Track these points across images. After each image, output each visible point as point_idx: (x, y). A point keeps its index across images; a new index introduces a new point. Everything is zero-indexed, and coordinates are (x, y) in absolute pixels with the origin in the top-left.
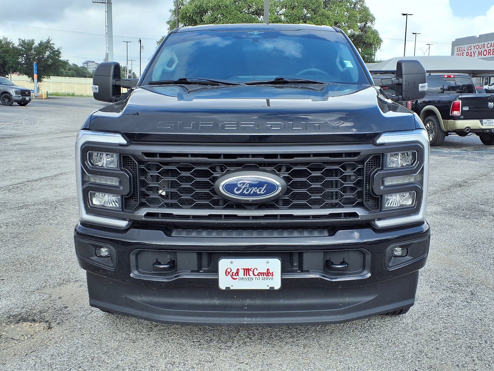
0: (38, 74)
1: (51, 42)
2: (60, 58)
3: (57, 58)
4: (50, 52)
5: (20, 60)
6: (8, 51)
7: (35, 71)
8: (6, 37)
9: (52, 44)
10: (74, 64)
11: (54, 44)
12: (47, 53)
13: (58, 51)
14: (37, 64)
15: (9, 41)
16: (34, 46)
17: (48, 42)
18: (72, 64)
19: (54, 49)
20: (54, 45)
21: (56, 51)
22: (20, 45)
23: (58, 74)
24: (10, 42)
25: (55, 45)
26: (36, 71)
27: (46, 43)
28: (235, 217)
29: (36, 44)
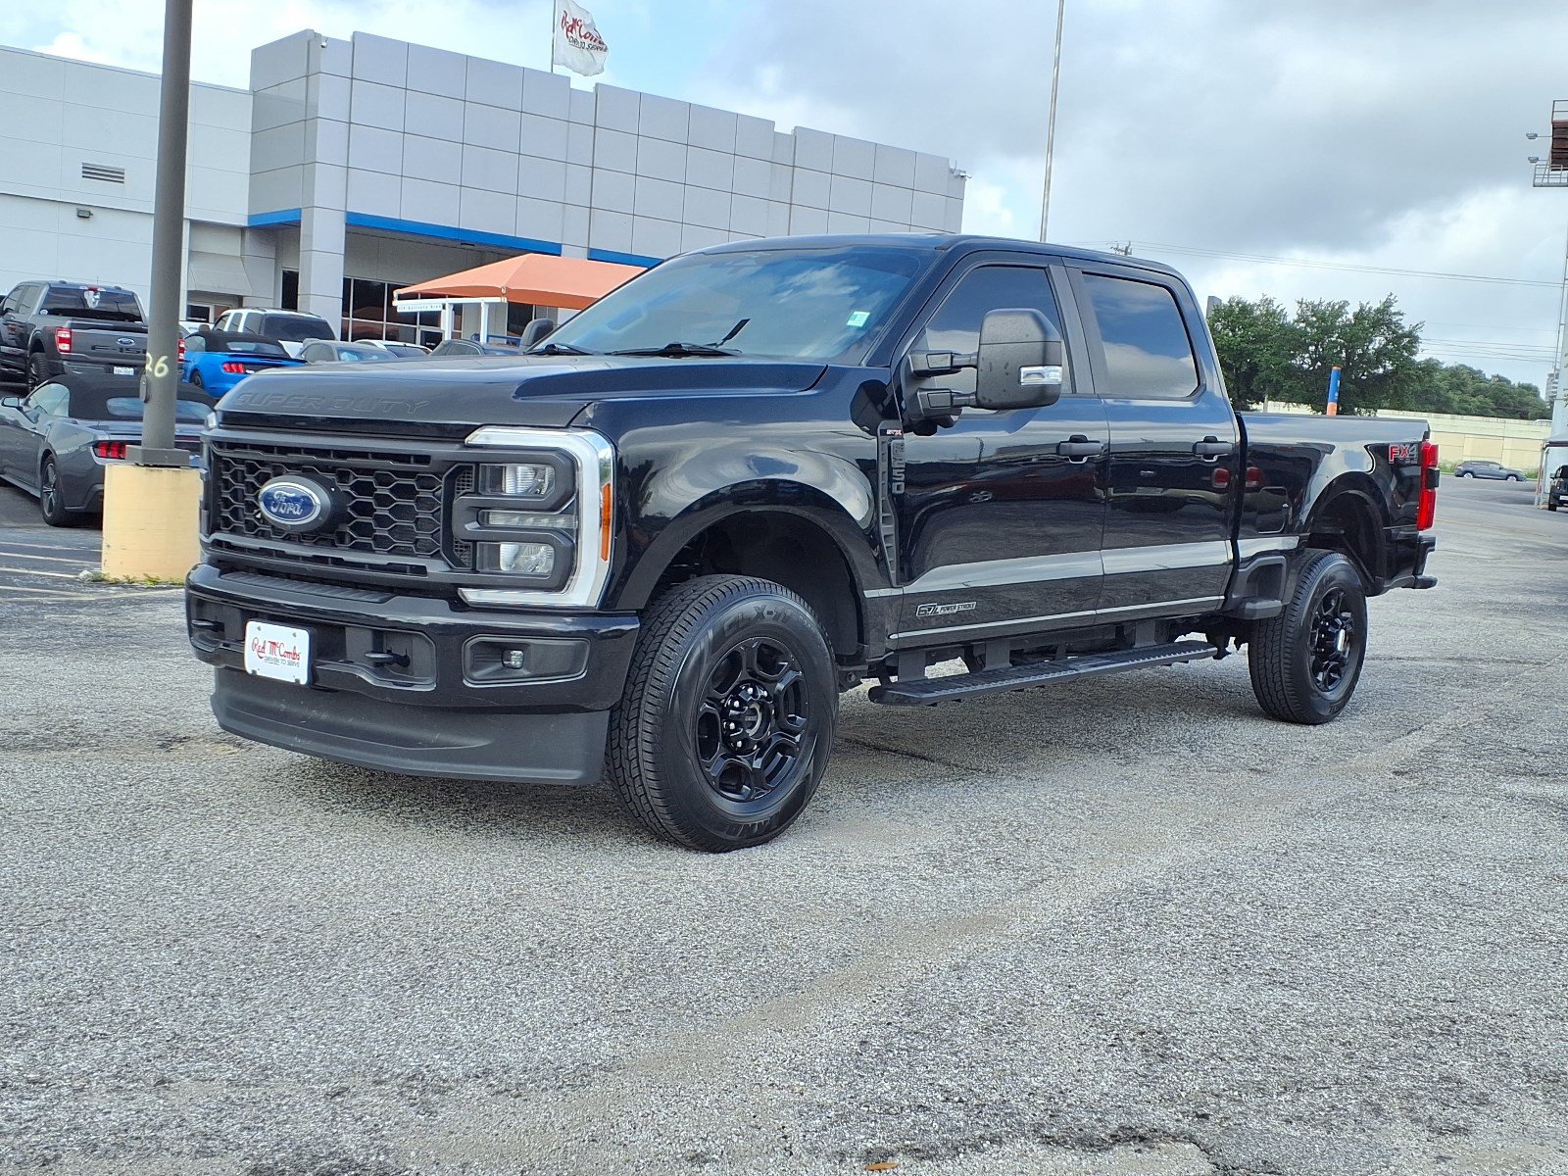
0: (1339, 402)
1: (1393, 310)
2: (1413, 357)
3: (1406, 354)
4: (1386, 338)
5: (1297, 362)
6: (1267, 336)
7: (1333, 394)
8: (1270, 296)
9: (1395, 314)
10: (1498, 376)
11: (1402, 315)
12: (1378, 342)
13: (1410, 335)
14: (1345, 372)
15: (1274, 308)
16: (1339, 321)
17: (1384, 310)
18: (1493, 377)
19: (1402, 328)
20: (1401, 317)
21: (1405, 336)
22: (1302, 318)
23: (1403, 404)
24: (1279, 310)
25: (1404, 317)
26: (1337, 394)
27: (1378, 311)
28: (281, 555)
29: (1349, 315)
